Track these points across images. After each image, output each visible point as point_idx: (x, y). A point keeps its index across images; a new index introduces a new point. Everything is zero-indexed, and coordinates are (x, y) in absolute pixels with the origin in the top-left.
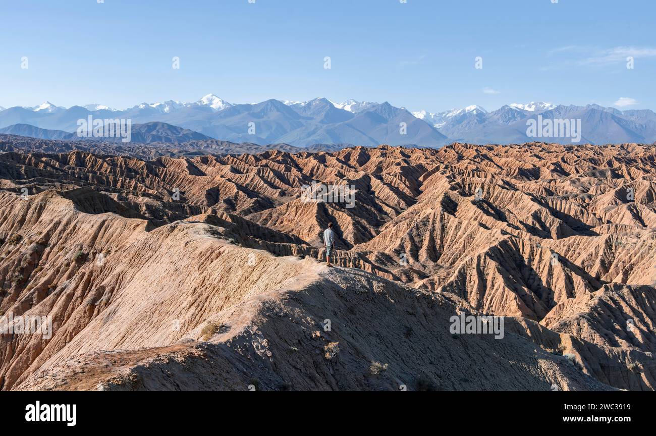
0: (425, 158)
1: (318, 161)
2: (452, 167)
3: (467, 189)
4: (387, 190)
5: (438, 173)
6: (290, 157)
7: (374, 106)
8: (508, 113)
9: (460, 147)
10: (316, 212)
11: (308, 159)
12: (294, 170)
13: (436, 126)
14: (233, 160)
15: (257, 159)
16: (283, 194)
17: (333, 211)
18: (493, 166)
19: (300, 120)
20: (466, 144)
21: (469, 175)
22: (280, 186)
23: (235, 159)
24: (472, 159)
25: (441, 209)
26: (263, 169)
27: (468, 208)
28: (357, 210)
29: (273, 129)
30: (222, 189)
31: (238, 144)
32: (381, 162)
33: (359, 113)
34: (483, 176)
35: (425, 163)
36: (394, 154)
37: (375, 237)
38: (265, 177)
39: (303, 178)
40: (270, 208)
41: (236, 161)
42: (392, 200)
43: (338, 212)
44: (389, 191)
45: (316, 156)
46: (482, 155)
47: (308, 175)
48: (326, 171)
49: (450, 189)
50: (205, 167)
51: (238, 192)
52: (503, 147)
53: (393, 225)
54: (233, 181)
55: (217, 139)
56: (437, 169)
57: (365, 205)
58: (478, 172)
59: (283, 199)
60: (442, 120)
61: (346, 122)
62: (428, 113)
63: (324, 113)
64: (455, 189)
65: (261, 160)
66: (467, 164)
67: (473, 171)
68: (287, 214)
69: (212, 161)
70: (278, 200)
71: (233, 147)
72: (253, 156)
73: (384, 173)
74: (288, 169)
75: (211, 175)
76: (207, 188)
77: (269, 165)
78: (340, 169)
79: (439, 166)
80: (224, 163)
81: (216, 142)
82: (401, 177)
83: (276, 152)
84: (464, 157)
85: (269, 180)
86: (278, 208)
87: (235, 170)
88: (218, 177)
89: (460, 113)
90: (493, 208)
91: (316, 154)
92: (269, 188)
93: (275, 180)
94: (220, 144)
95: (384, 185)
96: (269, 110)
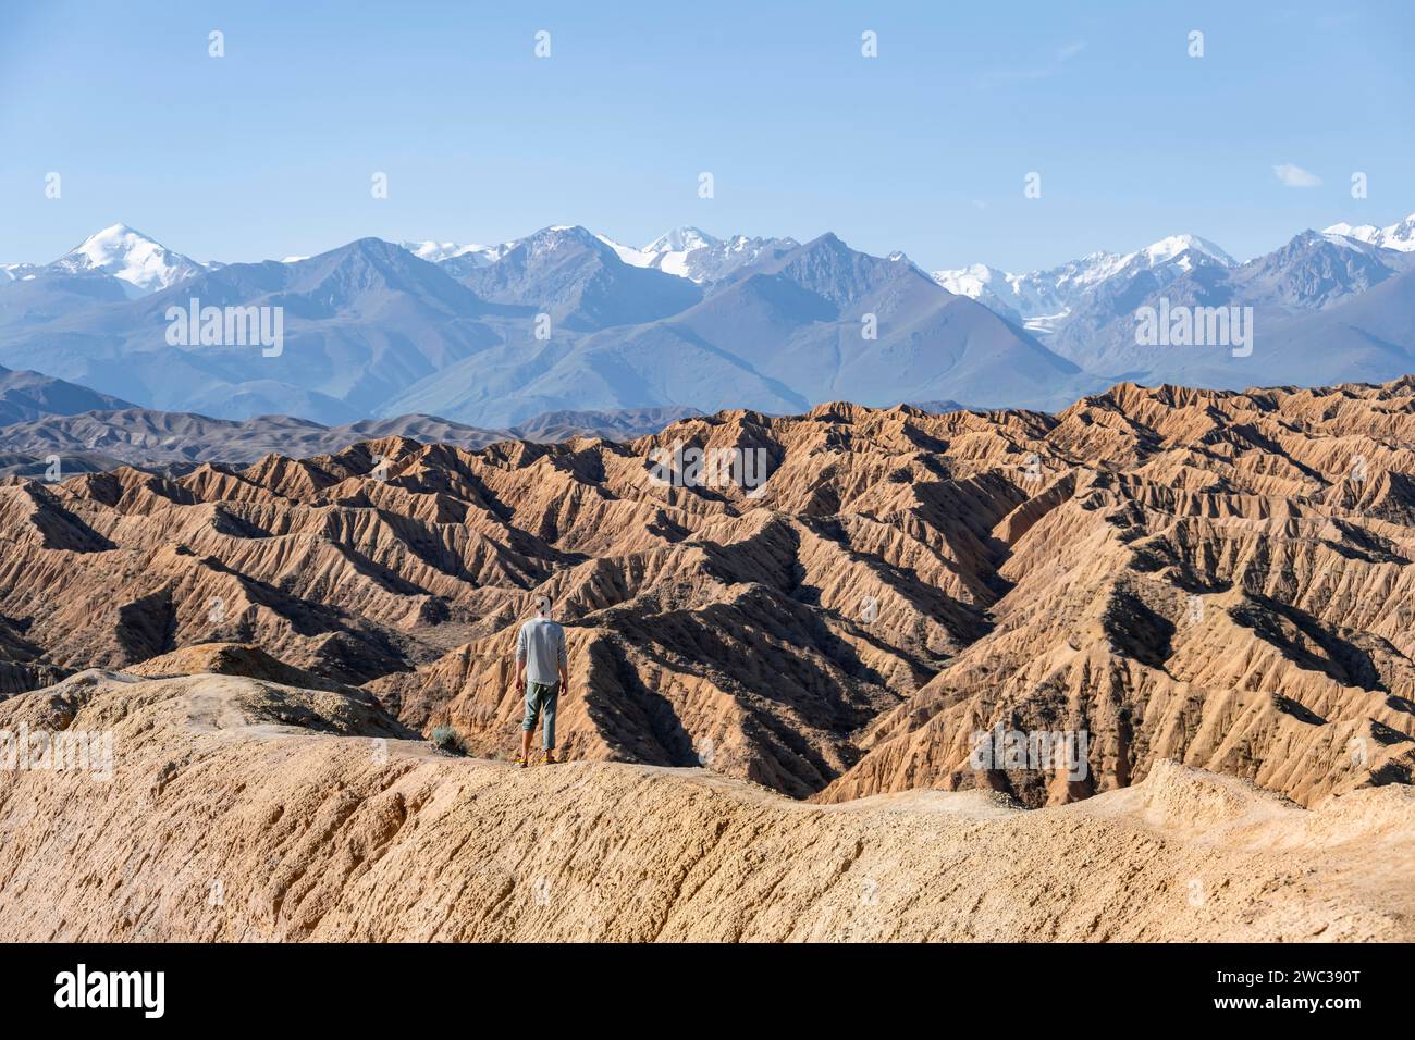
0: (1009, 451)
1: (575, 477)
2: (1123, 479)
3: (1201, 564)
4: (869, 579)
5: (1072, 507)
6: (458, 465)
7: (779, 254)
8: (1317, 260)
9: (1144, 401)
10: (585, 679)
11: (532, 468)
12: (477, 516)
13: (1032, 325)
14: (223, 483)
15: (322, 478)
16: (437, 613)
17: (656, 675)
18: (1287, 473)
19: (486, 319)
20: (1168, 389)
21: (1197, 508)
22: (424, 584)
23: (232, 481)
24: (1200, 445)
25: (1107, 646)
26: (351, 517)
27: (1216, 642)
28: (756, 668)
29: (377, 357)
30: (187, 602)
31: (236, 424)
32: (830, 472)
33: (720, 283)
34: (1255, 510)
35: (1013, 466)
36: (881, 437)
37: (838, 775)
38: (360, 549)
39: (516, 546)
40: (390, 672)
41: (237, 489)
42: (891, 620)
43: (678, 676)
44: (877, 583)
45: (564, 458)
46: (1237, 429)
47: (535, 532)
48: (608, 516)
49: (1134, 565)
50: (107, 514)
51: (253, 611)
52: (1316, 394)
53: (907, 722)
54: (230, 565)
55: (146, 407)
56: (1066, 488)
57: (785, 644)
58: (1234, 498)
59: (439, 635)
60: (1056, 299)
61: (669, 321)
62: (997, 275)
63: (578, 289)
64: (1155, 566)
65: (337, 481)
66: (1179, 468)
67: (1211, 491)
68: (463, 695)
69: (134, 492)
70: (420, 637)
71: (215, 435)
72: (306, 463)
73: (847, 511)
74: (453, 513)
75: (135, 544)
76: (123, 600)
77: (371, 498)
78: (664, 506)
79: (1072, 477)
80: (183, 497)
81: (147, 417)
82: (921, 528)
83: (399, 445)
84: (1161, 439)
85: (377, 558)
86: (424, 669)
87: (231, 524)
88: (168, 554)
89: (1126, 269)
90: (1320, 636)
91: (564, 449)
92: (381, 594)
93: (400, 558)
94: (161, 426)
95: (854, 560)
96: (355, 283)
